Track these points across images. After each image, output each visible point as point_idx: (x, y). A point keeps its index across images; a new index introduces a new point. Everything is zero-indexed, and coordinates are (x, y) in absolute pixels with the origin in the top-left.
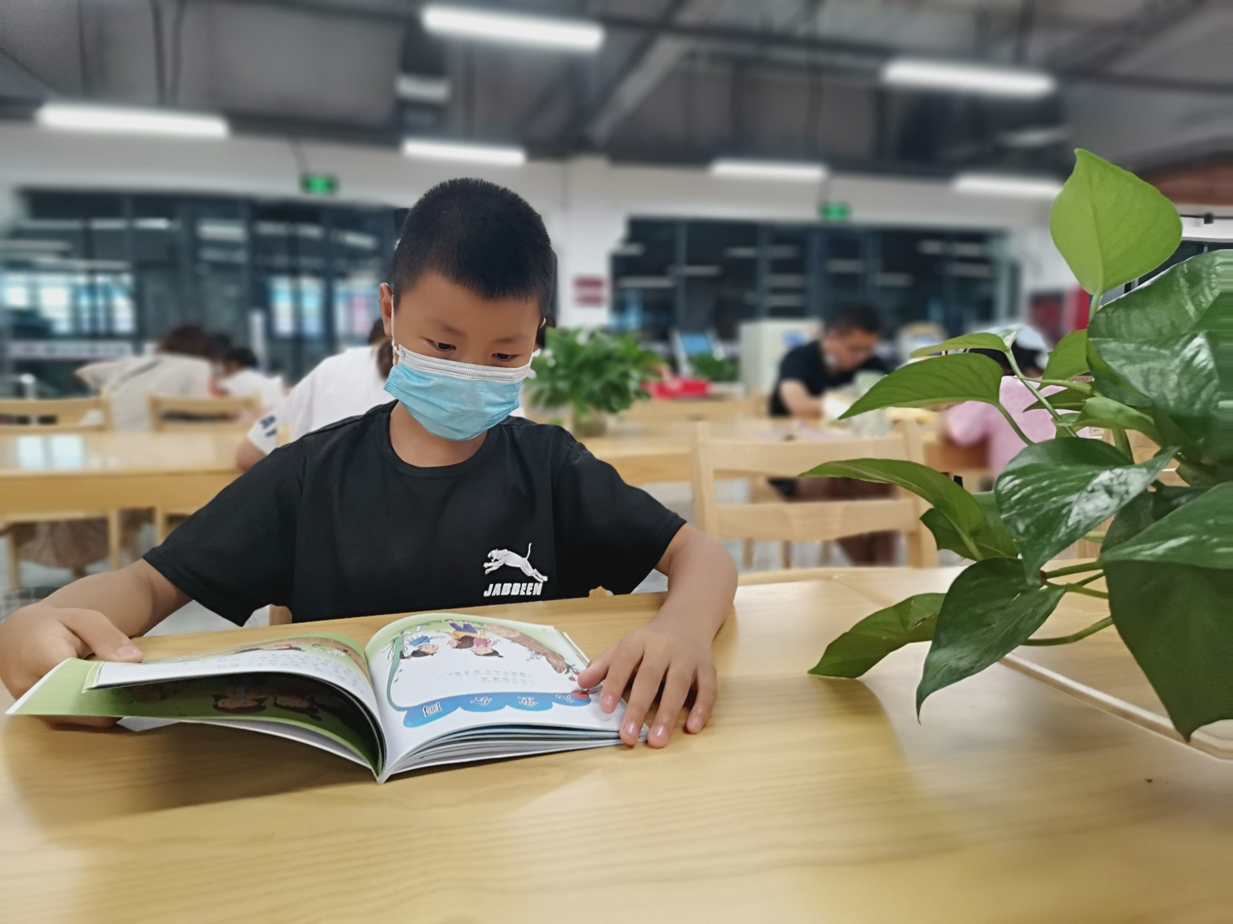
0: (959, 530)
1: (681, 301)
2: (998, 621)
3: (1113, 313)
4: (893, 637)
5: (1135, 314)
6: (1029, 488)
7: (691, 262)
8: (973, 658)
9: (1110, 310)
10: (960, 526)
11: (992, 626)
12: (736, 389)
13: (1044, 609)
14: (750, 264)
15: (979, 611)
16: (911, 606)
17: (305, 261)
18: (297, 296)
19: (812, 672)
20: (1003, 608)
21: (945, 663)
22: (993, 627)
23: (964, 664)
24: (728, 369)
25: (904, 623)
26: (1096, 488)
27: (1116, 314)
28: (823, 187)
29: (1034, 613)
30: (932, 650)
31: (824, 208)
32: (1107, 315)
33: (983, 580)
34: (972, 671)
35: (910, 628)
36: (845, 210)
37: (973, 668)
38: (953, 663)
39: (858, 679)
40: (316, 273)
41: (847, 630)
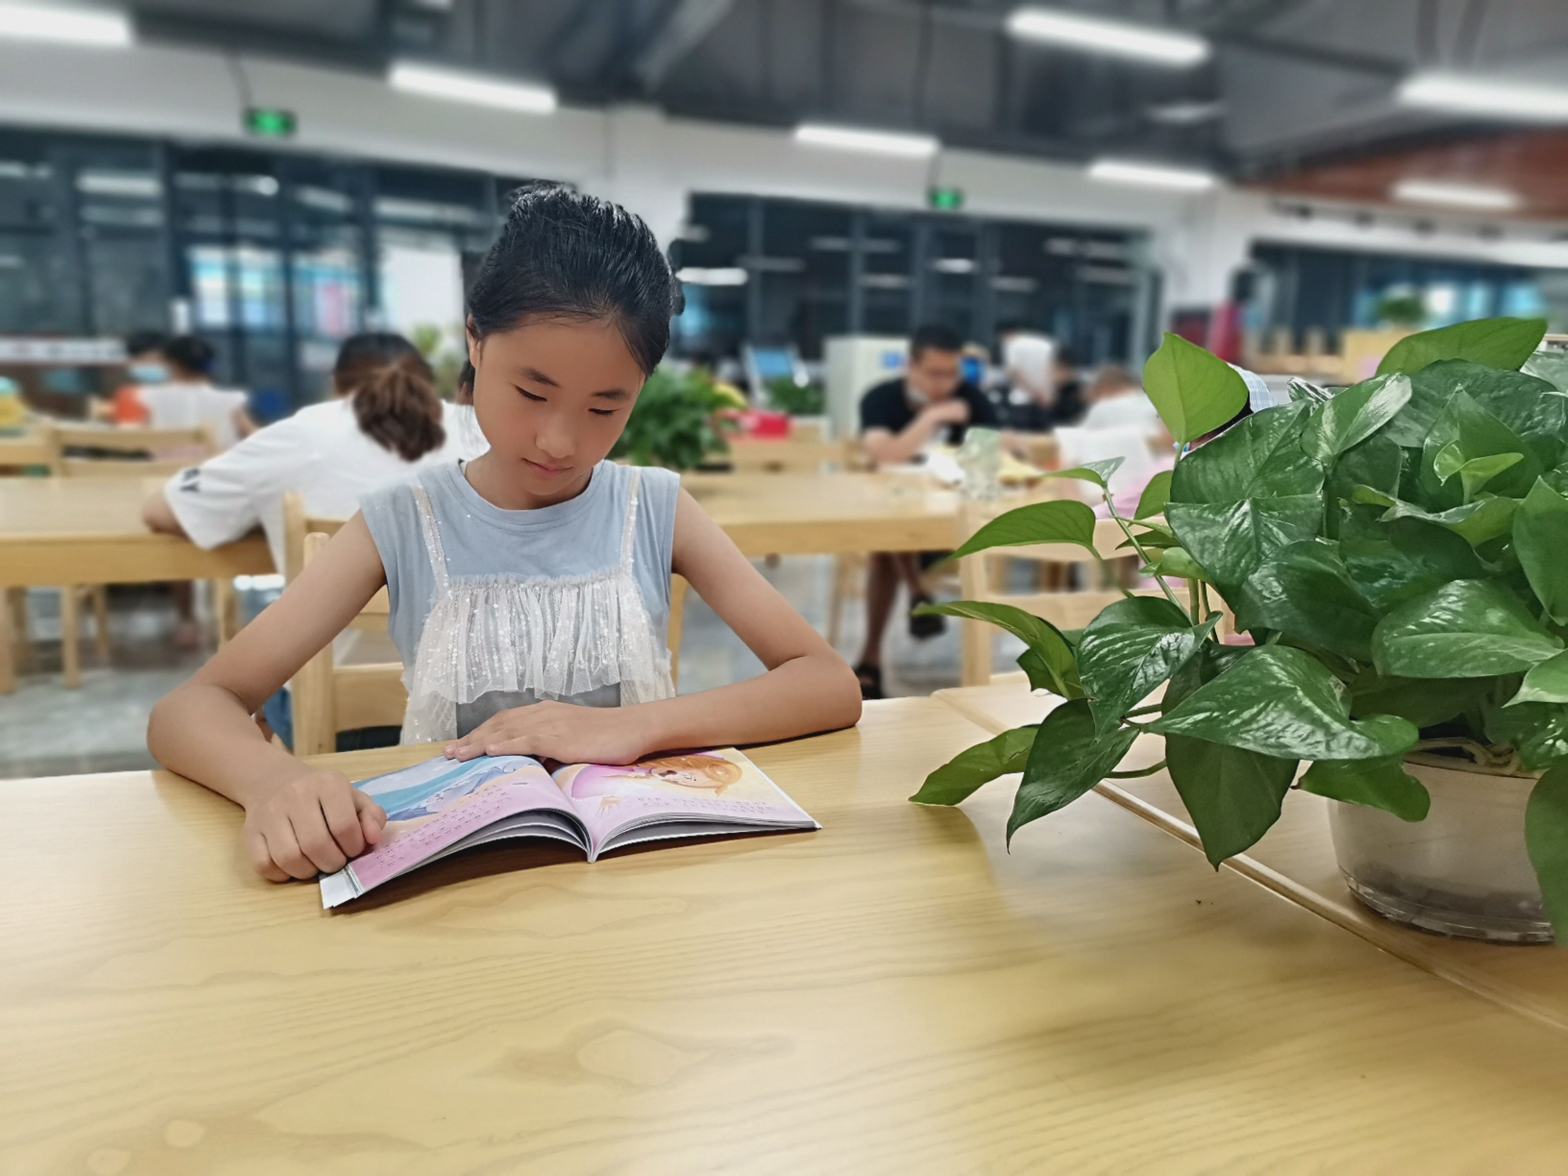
0: (1051, 671)
1: (755, 305)
2: (1081, 758)
3: (1194, 461)
4: (989, 769)
5: (1211, 464)
6: (1106, 650)
7: (770, 251)
8: (1058, 793)
9: (1191, 459)
10: (1052, 668)
11: (1077, 762)
12: (821, 423)
13: (1120, 749)
14: (841, 259)
15: (1066, 748)
16: (1006, 740)
17: (245, 226)
18: (233, 271)
19: (912, 799)
20: (1088, 745)
21: (1034, 799)
22: (1077, 764)
23: (1050, 799)
24: (812, 398)
25: (999, 756)
26: (1157, 653)
27: (1195, 464)
28: (933, 165)
29: (1113, 751)
30: (1024, 783)
31: (933, 195)
32: (1188, 464)
33: (1070, 719)
34: (1057, 807)
35: (1005, 761)
36: (958, 197)
37: (1058, 803)
38: (1040, 799)
39: (957, 805)
40: (262, 243)
41: (947, 762)
